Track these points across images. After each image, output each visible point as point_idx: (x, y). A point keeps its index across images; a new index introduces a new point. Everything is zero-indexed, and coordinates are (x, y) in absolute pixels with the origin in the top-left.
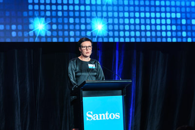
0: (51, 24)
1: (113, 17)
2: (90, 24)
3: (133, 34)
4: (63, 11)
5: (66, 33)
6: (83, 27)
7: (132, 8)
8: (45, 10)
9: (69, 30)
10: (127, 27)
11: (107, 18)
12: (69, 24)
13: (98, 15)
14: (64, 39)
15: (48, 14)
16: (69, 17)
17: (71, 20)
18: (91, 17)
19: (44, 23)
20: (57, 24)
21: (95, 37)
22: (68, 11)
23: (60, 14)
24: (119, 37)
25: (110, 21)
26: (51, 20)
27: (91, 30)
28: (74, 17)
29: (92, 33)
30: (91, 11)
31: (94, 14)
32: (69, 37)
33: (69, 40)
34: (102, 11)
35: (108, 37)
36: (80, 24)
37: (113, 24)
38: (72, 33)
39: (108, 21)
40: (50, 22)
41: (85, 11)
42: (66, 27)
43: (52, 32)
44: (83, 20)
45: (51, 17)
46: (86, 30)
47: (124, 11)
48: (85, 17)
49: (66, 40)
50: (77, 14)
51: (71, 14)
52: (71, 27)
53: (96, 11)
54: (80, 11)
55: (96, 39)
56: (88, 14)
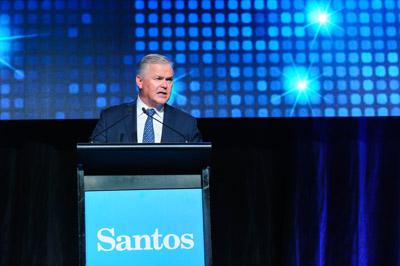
0: (187, 81)
1: (334, 64)
2: (279, 79)
3: (382, 98)
4: (214, 52)
5: (222, 99)
6: (262, 86)
7: (379, 44)
8: (174, 52)
9: (229, 93)
10: (368, 85)
11: (320, 65)
12: (229, 79)
13: (298, 61)
14: (216, 111)
16: (228, 65)
17: (235, 72)
18: (281, 65)
20: (201, 79)
21: (290, 106)
22: (228, 52)
23: (208, 58)
24: (349, 106)
25: (328, 72)
26: (187, 71)
27: (280, 92)
28: (241, 65)
29: (283, 99)
30: (281, 51)
31: (288, 57)
32: (231, 107)
33: (230, 113)
34: (307, 51)
35: (323, 105)
36: (255, 79)
37: (335, 79)
38: (236, 99)
39: (321, 72)
40: (183, 76)
41: (267, 52)
42: (222, 86)
43: (188, 98)
44: (262, 72)
45: (188, 65)
46: (269, 93)
47: (360, 51)
48: (268, 65)
49: (223, 114)
50: (248, 58)
51: (234, 58)
52: (235, 86)
53: (294, 52)
54: (254, 52)
55: (292, 111)
56: (274, 58)
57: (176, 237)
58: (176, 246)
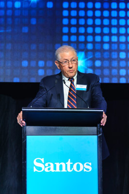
0: (93, 60)
4: (110, 42)
5: (114, 71)
8: (86, 42)
9: (119, 68)
12: (119, 60)
14: (111, 79)
15: (90, 46)
16: (119, 51)
19: (83, 59)
20: (102, 59)
22: (119, 43)
23: (106, 47)
26: (94, 54)
28: (127, 51)
32: (120, 77)
33: (119, 80)
38: (123, 72)
40: (91, 57)
42: (115, 64)
43: (94, 70)
45: (94, 50)
49: (115, 81)
51: (123, 47)
57: (81, 165)
58: (81, 170)
